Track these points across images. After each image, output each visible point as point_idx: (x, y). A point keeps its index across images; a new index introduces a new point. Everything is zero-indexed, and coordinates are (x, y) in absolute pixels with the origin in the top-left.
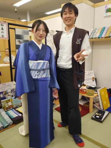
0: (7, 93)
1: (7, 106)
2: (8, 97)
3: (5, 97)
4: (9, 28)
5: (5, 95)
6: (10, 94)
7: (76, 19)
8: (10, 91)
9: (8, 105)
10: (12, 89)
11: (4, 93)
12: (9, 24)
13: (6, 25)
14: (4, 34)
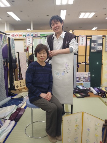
0: (81, 79)
2: (81, 81)
3: (79, 81)
5: (79, 79)
6: (82, 80)
8: (83, 78)
10: (84, 77)
11: (79, 78)
12: (87, 36)
13: (85, 37)
14: (83, 43)
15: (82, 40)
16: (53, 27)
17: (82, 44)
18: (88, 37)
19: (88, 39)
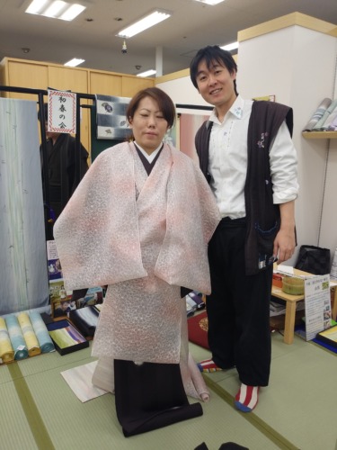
1: (63, 296)
3: (60, 273)
4: (78, 106)
7: (235, 81)
9: (65, 293)
11: (57, 263)
12: (80, 96)
13: (71, 99)
14: (65, 122)
15: (62, 109)
16: (202, 85)
17: (62, 126)
18: (83, 101)
19: (84, 106)
